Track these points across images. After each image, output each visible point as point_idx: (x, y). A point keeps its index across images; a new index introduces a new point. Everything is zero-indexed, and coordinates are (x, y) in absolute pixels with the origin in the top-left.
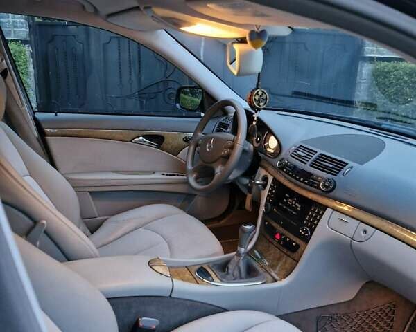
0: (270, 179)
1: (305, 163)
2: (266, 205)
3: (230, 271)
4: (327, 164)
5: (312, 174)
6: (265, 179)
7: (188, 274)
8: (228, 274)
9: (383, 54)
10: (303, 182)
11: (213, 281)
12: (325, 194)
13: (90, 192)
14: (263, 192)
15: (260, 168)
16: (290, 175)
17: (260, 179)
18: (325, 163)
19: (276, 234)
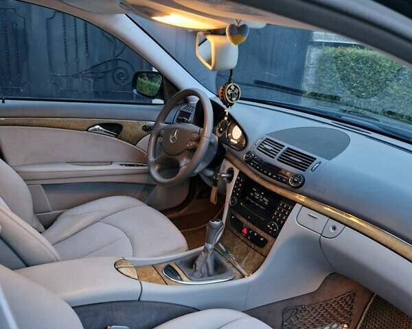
0: (236, 172)
1: (273, 158)
2: (232, 199)
3: (197, 268)
4: (295, 159)
5: (280, 169)
6: (231, 172)
7: (155, 274)
8: (195, 271)
9: (331, 39)
10: (271, 177)
11: (181, 280)
12: (294, 189)
13: (42, 185)
14: (228, 185)
15: (224, 160)
16: (257, 169)
17: (225, 172)
18: (293, 158)
19: (243, 228)
